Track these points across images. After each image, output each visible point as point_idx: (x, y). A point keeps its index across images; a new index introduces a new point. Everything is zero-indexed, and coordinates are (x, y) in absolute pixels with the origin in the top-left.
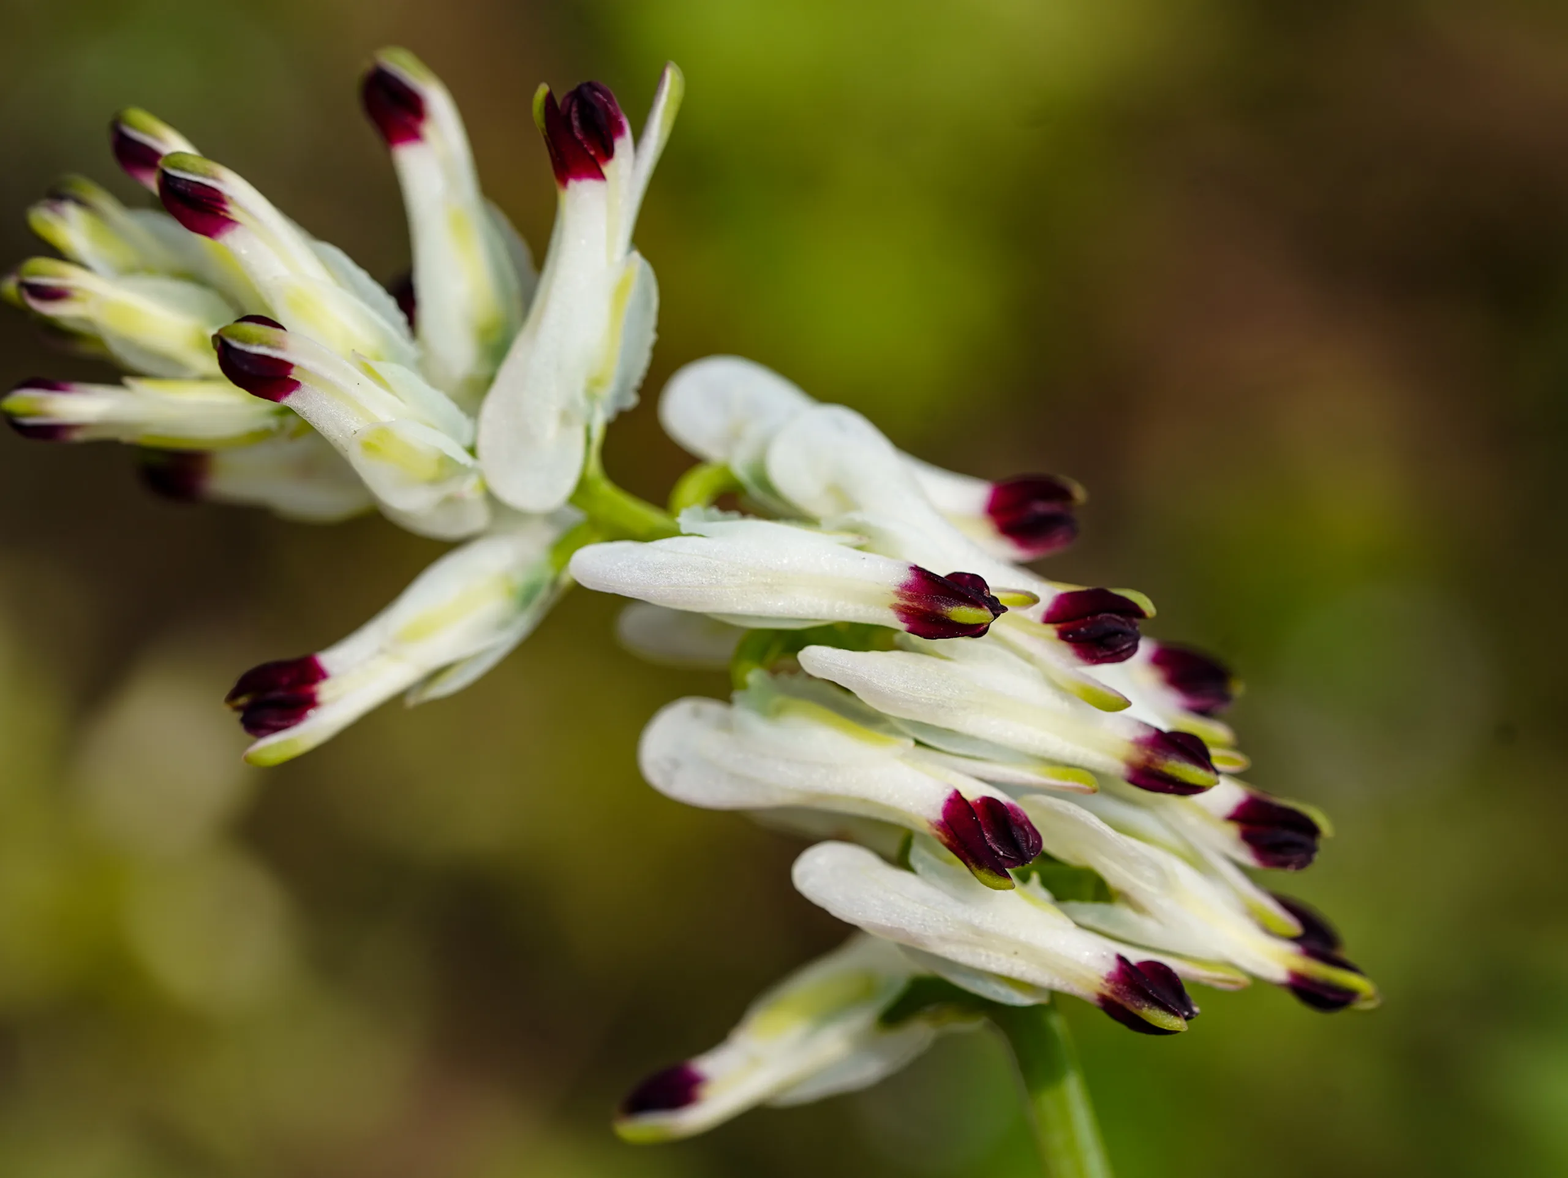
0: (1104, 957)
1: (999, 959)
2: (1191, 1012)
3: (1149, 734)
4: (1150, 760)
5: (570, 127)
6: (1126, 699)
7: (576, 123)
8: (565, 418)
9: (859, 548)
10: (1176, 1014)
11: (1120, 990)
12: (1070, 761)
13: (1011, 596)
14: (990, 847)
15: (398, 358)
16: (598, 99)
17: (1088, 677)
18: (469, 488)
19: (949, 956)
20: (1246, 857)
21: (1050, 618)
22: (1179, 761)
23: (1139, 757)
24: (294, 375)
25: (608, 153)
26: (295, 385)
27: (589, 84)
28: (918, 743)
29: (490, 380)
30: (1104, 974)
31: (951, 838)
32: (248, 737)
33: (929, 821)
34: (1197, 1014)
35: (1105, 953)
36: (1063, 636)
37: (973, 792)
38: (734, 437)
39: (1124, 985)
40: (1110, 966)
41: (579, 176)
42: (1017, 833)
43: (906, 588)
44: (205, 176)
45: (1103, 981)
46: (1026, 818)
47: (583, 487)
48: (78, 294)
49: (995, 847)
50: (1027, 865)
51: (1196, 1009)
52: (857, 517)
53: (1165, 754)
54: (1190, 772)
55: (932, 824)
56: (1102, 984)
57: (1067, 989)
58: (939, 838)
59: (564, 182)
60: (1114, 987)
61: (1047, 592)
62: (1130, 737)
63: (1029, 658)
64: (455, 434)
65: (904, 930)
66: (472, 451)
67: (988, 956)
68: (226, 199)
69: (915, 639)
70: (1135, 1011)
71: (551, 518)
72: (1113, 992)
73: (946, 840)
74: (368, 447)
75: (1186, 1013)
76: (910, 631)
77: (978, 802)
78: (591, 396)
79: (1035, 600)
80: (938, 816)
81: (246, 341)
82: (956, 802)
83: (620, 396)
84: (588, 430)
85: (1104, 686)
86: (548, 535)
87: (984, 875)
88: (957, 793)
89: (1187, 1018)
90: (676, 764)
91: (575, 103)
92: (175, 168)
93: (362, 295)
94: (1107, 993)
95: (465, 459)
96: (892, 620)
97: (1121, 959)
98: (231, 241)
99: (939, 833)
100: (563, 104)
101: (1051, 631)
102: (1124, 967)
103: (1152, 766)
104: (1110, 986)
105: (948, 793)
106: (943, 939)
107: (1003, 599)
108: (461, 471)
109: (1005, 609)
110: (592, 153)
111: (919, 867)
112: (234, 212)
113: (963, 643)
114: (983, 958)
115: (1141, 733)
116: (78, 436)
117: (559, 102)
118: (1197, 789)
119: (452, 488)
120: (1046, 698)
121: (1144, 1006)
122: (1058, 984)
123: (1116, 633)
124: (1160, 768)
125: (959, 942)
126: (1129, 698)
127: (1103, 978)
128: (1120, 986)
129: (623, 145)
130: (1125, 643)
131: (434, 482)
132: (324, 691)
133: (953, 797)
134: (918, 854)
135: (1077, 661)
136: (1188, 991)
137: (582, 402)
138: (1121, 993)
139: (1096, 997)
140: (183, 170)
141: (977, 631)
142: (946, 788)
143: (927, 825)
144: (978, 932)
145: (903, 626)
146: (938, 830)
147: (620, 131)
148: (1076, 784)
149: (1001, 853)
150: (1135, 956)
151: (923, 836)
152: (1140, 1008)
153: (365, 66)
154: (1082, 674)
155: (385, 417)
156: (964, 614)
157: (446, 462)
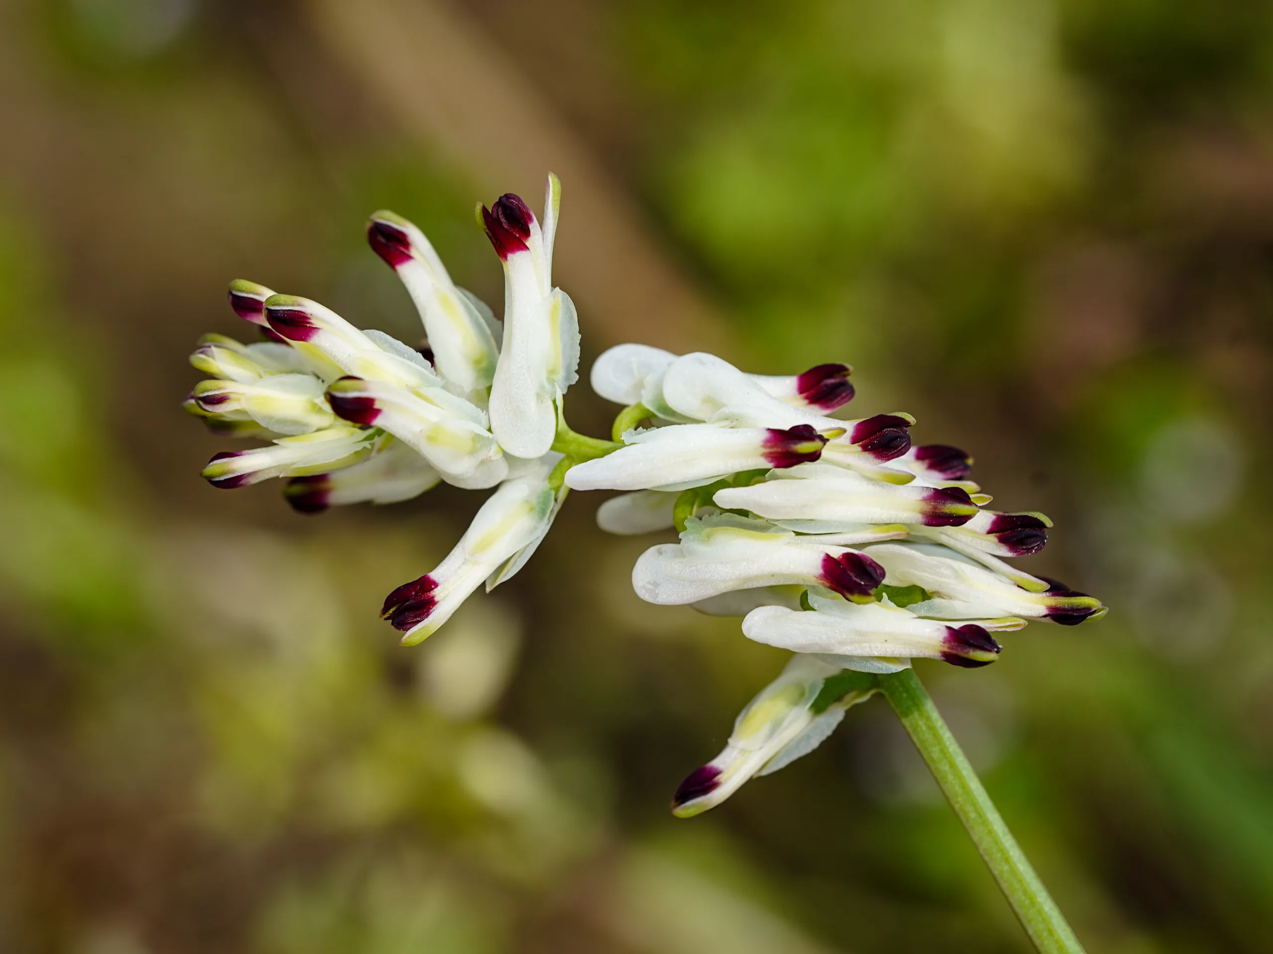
0: (938, 629)
1: (877, 647)
2: (998, 648)
3: (931, 492)
4: (935, 508)
5: (501, 223)
6: (911, 474)
7: (503, 220)
8: (539, 397)
9: (732, 427)
10: (990, 651)
11: (953, 646)
12: (888, 522)
13: (829, 433)
14: (855, 581)
15: (432, 384)
16: (512, 203)
17: (886, 468)
18: (493, 453)
19: (847, 653)
20: (1004, 552)
21: (854, 440)
22: (952, 503)
23: (928, 507)
24: (377, 406)
25: (527, 233)
26: (377, 412)
27: (506, 195)
28: (798, 534)
29: (489, 389)
30: (941, 639)
31: (831, 582)
32: (401, 631)
33: (815, 577)
34: (1002, 649)
35: (938, 627)
36: (865, 448)
37: (836, 553)
38: (639, 386)
39: (954, 642)
40: (944, 634)
41: (513, 251)
42: (870, 569)
43: (767, 442)
44: (292, 305)
45: (942, 644)
46: (871, 560)
47: (558, 436)
48: (232, 396)
49: (858, 581)
50: (879, 586)
51: (1000, 646)
52: (726, 411)
53: (943, 502)
54: (961, 509)
55: (817, 578)
56: (941, 645)
57: (921, 655)
58: (823, 584)
59: (505, 257)
60: (949, 645)
61: (850, 426)
62: (920, 498)
63: (848, 467)
64: (477, 421)
65: (817, 644)
66: (490, 430)
67: (870, 647)
68: (309, 316)
69: (780, 471)
70: (965, 656)
71: (542, 460)
72: (949, 648)
73: (828, 584)
74: (430, 439)
75: (996, 650)
76: (777, 467)
77: (841, 557)
78: (552, 382)
79: (844, 431)
80: (820, 571)
81: (345, 390)
82: (828, 561)
83: (567, 378)
84: (554, 402)
85: (897, 471)
86: (545, 470)
87: (855, 597)
88: (828, 555)
89: (997, 652)
90: (656, 584)
91: (500, 209)
92: (273, 305)
93: (401, 354)
94: (946, 649)
95: (488, 434)
96: (765, 464)
97: (949, 628)
98: (317, 340)
99: (822, 581)
100: (492, 211)
101: (857, 447)
102: (952, 631)
103: (937, 511)
104: (947, 645)
105: (822, 556)
106: (842, 643)
107: (825, 435)
108: (487, 442)
109: (828, 440)
110: (518, 236)
111: (815, 606)
112: (315, 323)
113: (807, 466)
114: (868, 649)
115: (926, 494)
116: (253, 481)
117: (490, 211)
118: (967, 518)
119: (482, 455)
120: (864, 487)
121: (970, 651)
122: (915, 653)
123: (896, 438)
124: (942, 511)
125: (852, 642)
126: (914, 474)
127: (941, 642)
128: (953, 644)
129: (534, 227)
130: (902, 443)
131: (472, 453)
132: (437, 593)
133: (825, 558)
134: (812, 600)
135: (877, 461)
136: (993, 637)
137: (547, 386)
138: (954, 647)
139: (940, 655)
140: (279, 305)
141: (814, 457)
142: (820, 554)
143: (815, 579)
144: (861, 634)
145: (770, 465)
146: (821, 580)
147: (530, 219)
148: (896, 533)
149: (863, 583)
150: (956, 625)
151: (813, 587)
152: (967, 653)
153: (368, 225)
154: (882, 467)
155: (434, 419)
156: (805, 447)
157: (477, 437)
